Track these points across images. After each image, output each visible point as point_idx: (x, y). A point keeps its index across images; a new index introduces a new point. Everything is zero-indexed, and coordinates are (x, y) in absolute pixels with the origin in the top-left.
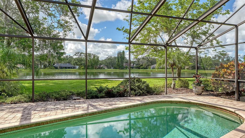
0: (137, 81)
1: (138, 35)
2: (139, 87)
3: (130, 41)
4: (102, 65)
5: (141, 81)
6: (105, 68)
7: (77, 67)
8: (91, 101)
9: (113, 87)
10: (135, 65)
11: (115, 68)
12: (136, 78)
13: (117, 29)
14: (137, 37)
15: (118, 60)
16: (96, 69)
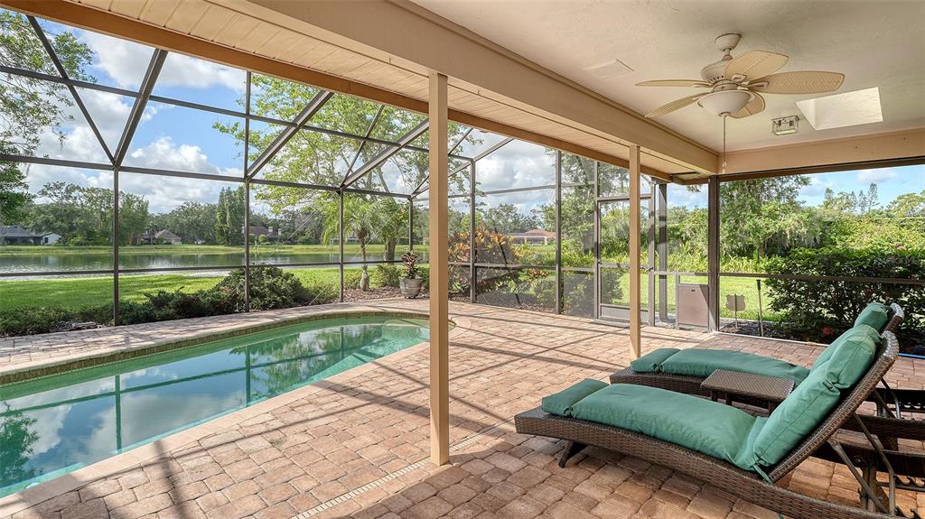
0: (268, 273)
1: (282, 150)
2: (272, 288)
3: (249, 174)
4: (161, 233)
5: (280, 274)
6: (173, 242)
7: (53, 238)
8: (131, 329)
9: (201, 292)
10: (280, 233)
11: (210, 241)
12: (268, 266)
13: (214, 127)
14: (279, 156)
15: (224, 215)
16: (134, 243)
